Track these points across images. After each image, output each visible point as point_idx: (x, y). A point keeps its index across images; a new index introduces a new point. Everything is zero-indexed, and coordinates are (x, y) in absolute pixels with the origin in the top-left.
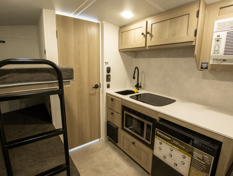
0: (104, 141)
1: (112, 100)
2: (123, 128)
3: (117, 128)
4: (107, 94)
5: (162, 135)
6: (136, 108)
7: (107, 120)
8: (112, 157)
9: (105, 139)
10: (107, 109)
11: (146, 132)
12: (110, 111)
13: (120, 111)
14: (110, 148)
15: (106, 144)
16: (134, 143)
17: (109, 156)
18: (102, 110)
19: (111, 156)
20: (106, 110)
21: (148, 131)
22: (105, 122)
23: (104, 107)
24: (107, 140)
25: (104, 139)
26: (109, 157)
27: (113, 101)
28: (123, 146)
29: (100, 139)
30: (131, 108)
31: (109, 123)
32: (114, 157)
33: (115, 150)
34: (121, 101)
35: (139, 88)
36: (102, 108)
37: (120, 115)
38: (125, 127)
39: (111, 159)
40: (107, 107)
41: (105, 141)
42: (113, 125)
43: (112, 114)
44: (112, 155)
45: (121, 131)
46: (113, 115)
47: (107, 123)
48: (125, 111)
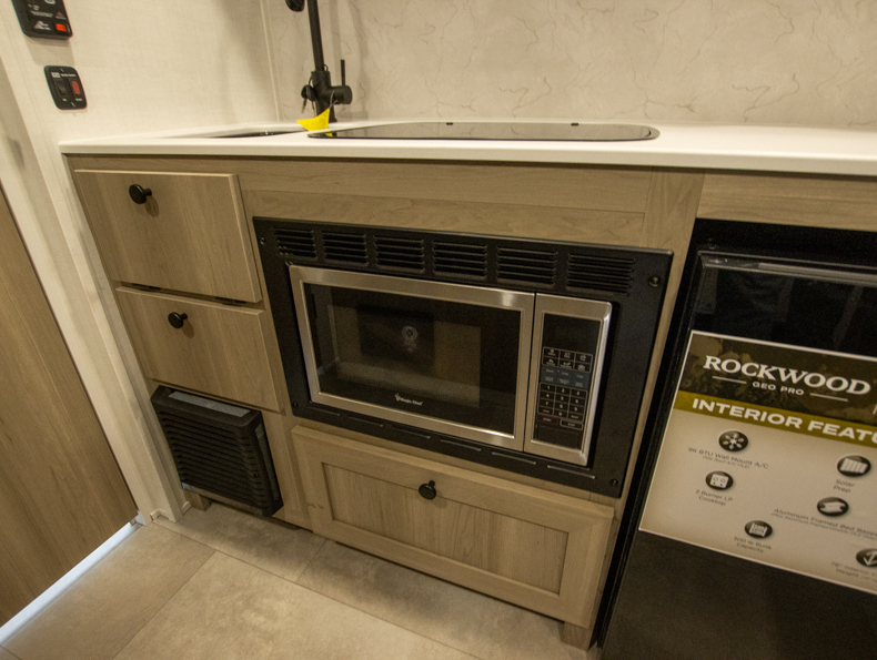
0: (172, 518)
1: (140, 195)
2: (303, 407)
3: (256, 417)
4: (73, 158)
5: (764, 371)
6: (414, 202)
7: (146, 379)
8: (272, 616)
9: (175, 503)
10: (117, 296)
11: (543, 387)
12: (153, 309)
13: (247, 278)
14: (236, 553)
15: (195, 536)
16: (432, 483)
17: (252, 618)
18: (75, 315)
19: (258, 611)
20: (115, 311)
21: (557, 376)
22: (140, 402)
23: (89, 286)
24: (193, 505)
25: (167, 510)
26: (254, 629)
27: (153, 210)
28: (334, 518)
29: (138, 518)
30: (361, 221)
31: (177, 396)
32: (282, 607)
33: (275, 552)
34: (238, 179)
35: (337, 108)
36: (71, 301)
37: (256, 313)
38: (318, 396)
39: (270, 637)
40: (114, 284)
41: (181, 518)
42: (210, 405)
43: (178, 321)
44: (266, 601)
45: (297, 430)
46: (190, 333)
47: (155, 406)
48: (292, 267)
